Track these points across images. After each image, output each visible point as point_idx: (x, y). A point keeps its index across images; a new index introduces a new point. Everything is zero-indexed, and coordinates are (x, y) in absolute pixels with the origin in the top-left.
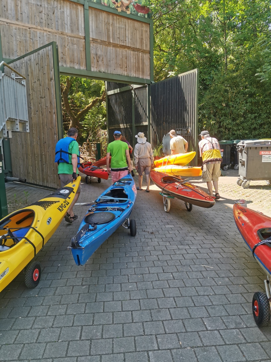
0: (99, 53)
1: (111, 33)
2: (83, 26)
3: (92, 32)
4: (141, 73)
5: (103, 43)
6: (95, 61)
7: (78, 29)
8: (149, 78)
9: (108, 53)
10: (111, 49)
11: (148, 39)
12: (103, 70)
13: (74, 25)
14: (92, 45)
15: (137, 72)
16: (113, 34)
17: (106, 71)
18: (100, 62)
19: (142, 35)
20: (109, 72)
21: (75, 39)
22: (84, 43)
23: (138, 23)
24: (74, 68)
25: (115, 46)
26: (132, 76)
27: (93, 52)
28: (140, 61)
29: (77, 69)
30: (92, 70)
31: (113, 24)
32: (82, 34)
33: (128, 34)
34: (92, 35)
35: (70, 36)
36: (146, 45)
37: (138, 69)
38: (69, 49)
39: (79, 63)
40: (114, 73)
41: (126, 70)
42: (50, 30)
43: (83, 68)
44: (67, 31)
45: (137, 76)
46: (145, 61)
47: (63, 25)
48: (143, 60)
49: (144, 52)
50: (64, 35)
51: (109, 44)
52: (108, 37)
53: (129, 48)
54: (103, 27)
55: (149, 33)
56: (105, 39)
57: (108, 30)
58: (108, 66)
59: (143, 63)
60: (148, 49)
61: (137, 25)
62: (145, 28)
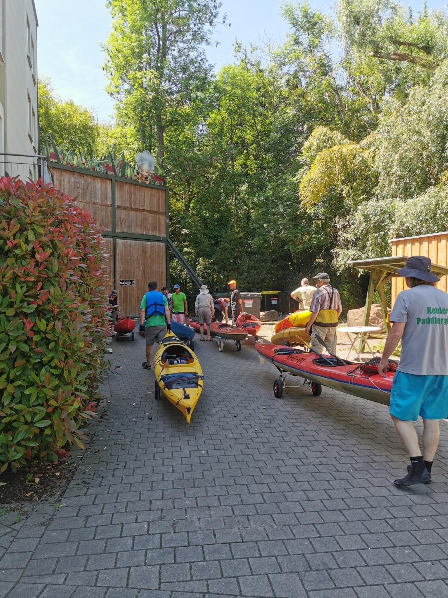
0: (123, 217)
1: (133, 200)
2: (110, 196)
3: (117, 200)
4: (158, 231)
5: (126, 208)
6: (119, 223)
7: (106, 199)
8: (164, 235)
9: (130, 217)
10: (132, 213)
11: (164, 203)
12: (125, 230)
13: (104, 195)
14: (117, 211)
15: (154, 231)
16: (135, 201)
17: (128, 232)
18: (123, 225)
19: (159, 200)
20: (131, 232)
21: (104, 207)
22: (111, 210)
23: (156, 190)
25: (136, 210)
26: (150, 234)
27: (118, 216)
28: (157, 221)
29: (105, 231)
30: (117, 231)
31: (134, 194)
32: (109, 203)
33: (147, 200)
34: (118, 203)
35: (100, 205)
36: (163, 208)
37: (155, 229)
38: (98, 216)
39: (106, 226)
40: (134, 233)
41: (145, 229)
42: (85, 201)
43: (109, 230)
44: (98, 201)
45: (154, 234)
46: (161, 222)
47: (95, 196)
48: (159, 220)
49: (160, 214)
50: (95, 204)
51: (131, 209)
52: (131, 203)
53: (147, 211)
54: (126, 196)
55: (165, 198)
56: (128, 205)
57: (131, 199)
58: (129, 227)
59: (160, 223)
60: (164, 211)
61: (154, 192)
62: (162, 194)
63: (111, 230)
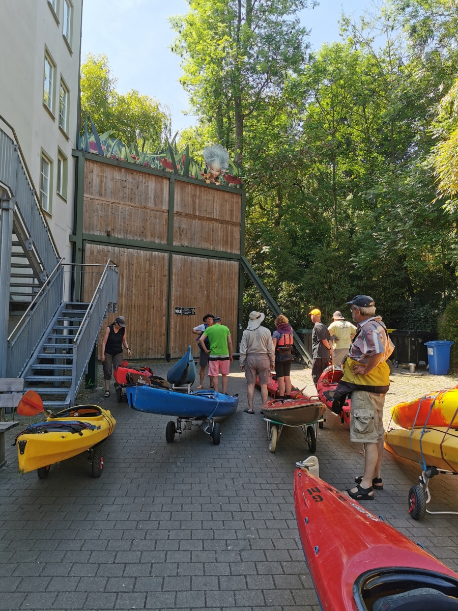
0: (183, 226)
1: (197, 206)
2: (167, 200)
3: (177, 205)
4: (229, 247)
5: (188, 216)
6: (178, 235)
7: (162, 203)
8: (238, 252)
9: (193, 226)
10: (196, 222)
11: (240, 210)
12: (186, 244)
13: (158, 198)
14: (175, 218)
15: (225, 246)
16: (200, 206)
17: (190, 246)
18: (183, 236)
19: (232, 206)
20: (193, 246)
21: (158, 213)
22: (167, 217)
23: (229, 194)
24: (154, 242)
25: (201, 218)
26: (219, 250)
27: (176, 225)
28: (229, 234)
29: (158, 244)
30: (174, 244)
31: (200, 197)
32: (165, 207)
33: (217, 206)
34: (176, 209)
35: (153, 210)
36: (237, 217)
37: (226, 243)
38: (150, 224)
39: (160, 237)
40: (198, 247)
41: (213, 244)
42: (133, 204)
43: (164, 242)
44: (151, 205)
45: (224, 250)
46: (234, 234)
47: (146, 199)
48: (232, 233)
49: (234, 224)
50: (146, 209)
51: (195, 217)
52: (194, 210)
53: (216, 220)
54: (189, 199)
55: (240, 204)
56: (190, 212)
57: (194, 203)
58: (191, 239)
59: (232, 236)
60: (239, 221)
61: (227, 196)
62: (237, 200)
63: (166, 243)
